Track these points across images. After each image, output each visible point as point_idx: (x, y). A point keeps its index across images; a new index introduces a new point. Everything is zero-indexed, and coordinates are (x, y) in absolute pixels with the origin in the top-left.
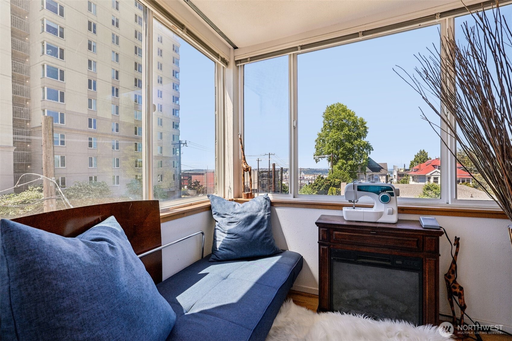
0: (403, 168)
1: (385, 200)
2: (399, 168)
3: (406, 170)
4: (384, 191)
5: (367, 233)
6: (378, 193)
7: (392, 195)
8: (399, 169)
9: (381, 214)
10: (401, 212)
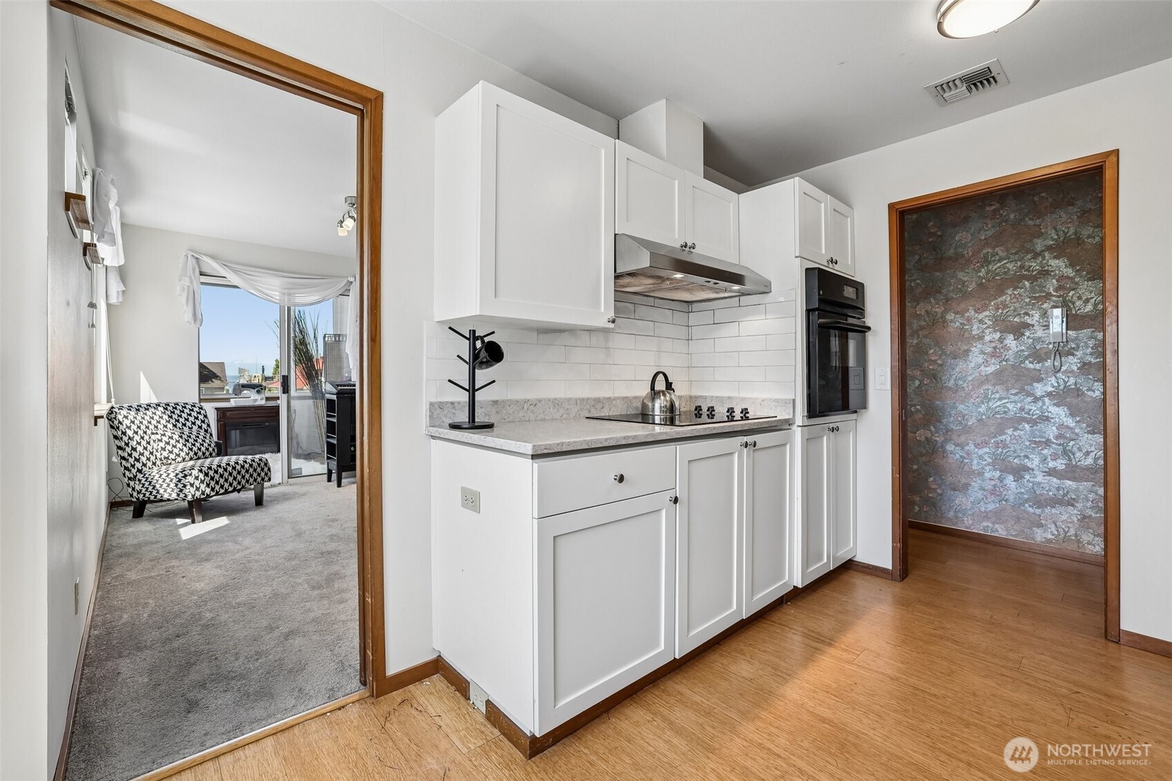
0: (259, 374)
1: (258, 392)
2: (250, 374)
3: (266, 379)
4: (257, 387)
5: (248, 410)
6: (254, 389)
7: (262, 389)
8: (251, 377)
9: (256, 400)
10: (268, 399)
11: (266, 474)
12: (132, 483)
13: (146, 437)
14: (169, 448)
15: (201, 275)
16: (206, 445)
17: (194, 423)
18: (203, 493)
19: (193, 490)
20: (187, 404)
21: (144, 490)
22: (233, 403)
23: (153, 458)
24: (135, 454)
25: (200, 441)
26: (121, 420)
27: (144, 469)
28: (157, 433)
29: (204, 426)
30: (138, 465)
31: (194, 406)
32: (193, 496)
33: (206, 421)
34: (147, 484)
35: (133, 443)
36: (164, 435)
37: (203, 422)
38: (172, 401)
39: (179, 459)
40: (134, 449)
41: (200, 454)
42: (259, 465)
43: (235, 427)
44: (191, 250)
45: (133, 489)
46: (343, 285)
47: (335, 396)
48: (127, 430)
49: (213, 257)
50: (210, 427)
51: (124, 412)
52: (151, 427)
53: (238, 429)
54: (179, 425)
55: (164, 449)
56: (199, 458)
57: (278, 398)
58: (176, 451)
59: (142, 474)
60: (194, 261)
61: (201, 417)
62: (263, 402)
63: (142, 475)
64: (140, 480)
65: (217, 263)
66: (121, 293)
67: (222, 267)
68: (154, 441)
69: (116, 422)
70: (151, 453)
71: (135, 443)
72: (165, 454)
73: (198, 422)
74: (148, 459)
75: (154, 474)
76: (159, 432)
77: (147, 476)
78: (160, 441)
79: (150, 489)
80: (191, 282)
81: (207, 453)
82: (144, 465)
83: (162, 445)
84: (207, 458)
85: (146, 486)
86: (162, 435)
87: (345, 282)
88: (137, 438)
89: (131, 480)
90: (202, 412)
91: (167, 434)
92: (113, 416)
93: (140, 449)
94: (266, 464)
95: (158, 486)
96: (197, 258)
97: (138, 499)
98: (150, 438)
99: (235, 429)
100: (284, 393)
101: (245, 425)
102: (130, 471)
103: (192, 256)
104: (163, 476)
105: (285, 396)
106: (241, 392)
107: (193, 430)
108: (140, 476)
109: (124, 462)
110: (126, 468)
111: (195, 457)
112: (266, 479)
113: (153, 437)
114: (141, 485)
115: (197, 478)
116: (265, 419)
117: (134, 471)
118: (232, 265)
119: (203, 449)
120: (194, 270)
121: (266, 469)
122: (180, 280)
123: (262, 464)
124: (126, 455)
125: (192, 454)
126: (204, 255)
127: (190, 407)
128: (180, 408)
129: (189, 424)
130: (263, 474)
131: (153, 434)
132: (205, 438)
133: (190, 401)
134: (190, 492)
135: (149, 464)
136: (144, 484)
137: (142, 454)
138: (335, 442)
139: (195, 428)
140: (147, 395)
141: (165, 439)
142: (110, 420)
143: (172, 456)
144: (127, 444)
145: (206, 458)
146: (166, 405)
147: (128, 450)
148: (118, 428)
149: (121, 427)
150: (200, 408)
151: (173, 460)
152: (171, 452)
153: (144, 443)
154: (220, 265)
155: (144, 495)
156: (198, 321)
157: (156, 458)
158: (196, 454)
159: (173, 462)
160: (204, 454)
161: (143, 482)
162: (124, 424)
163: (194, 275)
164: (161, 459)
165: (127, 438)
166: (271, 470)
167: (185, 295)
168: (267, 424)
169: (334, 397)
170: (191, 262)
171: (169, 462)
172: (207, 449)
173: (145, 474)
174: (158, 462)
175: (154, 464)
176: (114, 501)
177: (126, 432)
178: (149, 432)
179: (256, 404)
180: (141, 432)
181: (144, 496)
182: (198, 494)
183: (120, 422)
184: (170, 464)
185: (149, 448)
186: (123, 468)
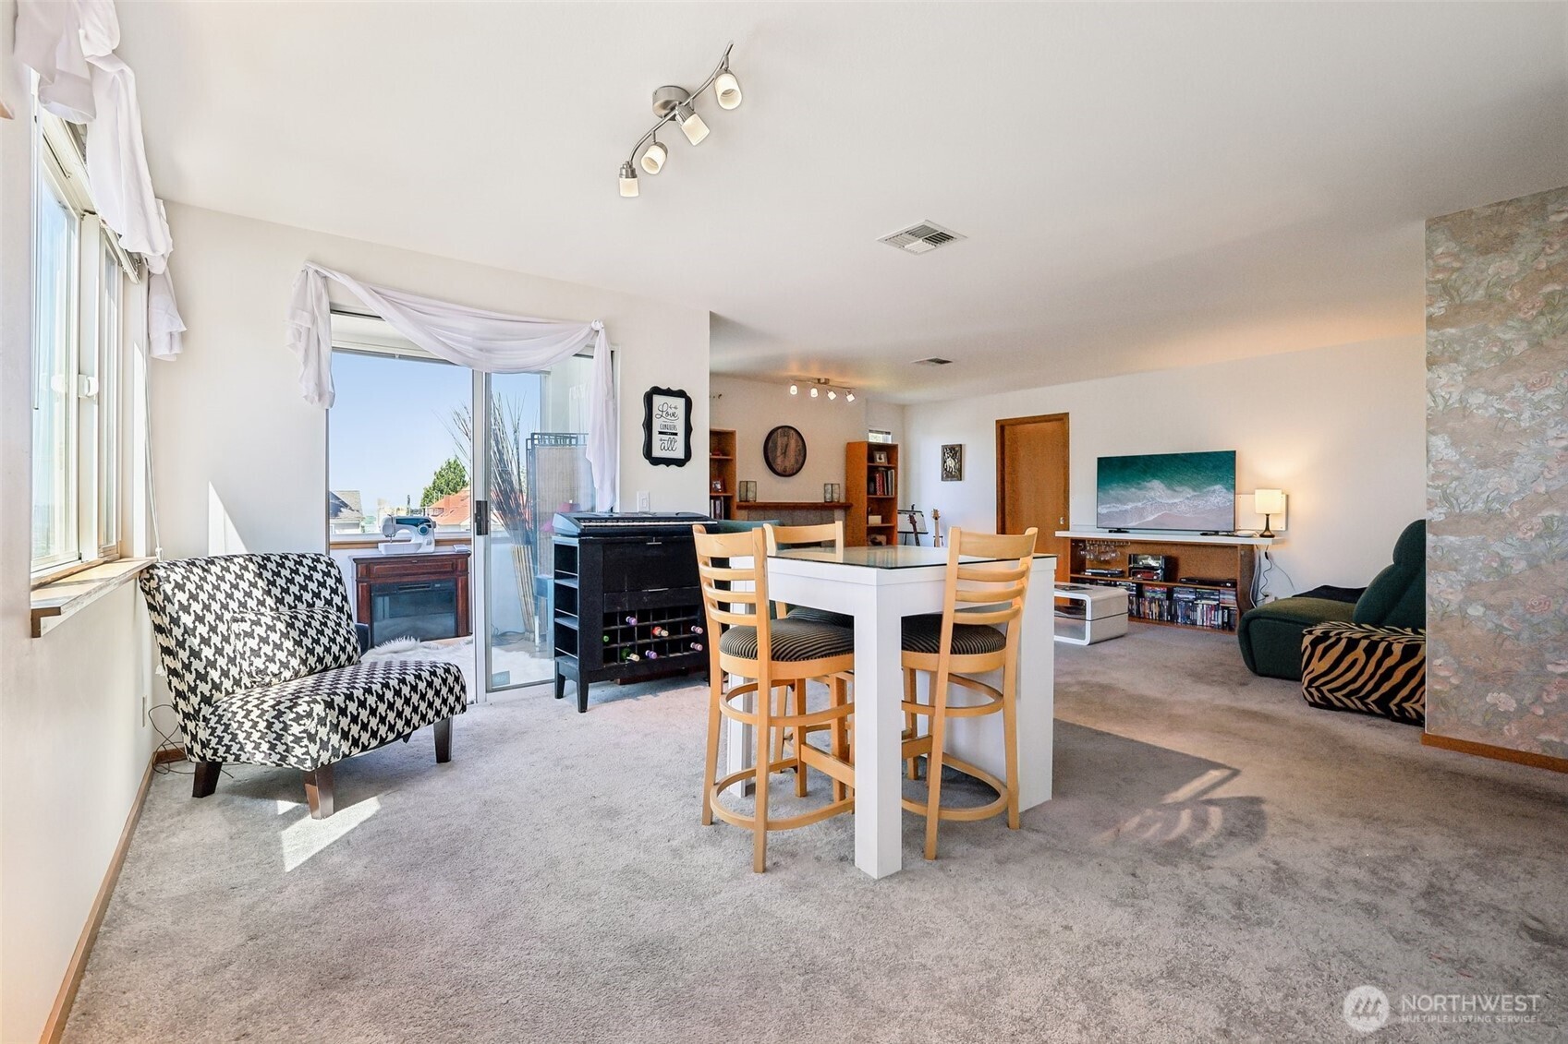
0: (404, 506)
1: (424, 531)
4: (421, 523)
6: (417, 526)
7: (430, 526)
9: (420, 545)
10: (438, 543)
11: (458, 699)
12: (191, 725)
13: (222, 628)
14: (267, 649)
15: (333, 311)
16: (340, 640)
17: (317, 595)
18: (335, 752)
19: (313, 749)
20: (304, 556)
21: (214, 741)
22: (382, 551)
23: (234, 671)
24: (198, 665)
25: (328, 632)
26: (170, 593)
27: (217, 695)
28: (243, 620)
29: (337, 600)
30: (204, 688)
31: (318, 561)
32: (315, 761)
33: (341, 589)
34: (221, 728)
35: (194, 642)
36: (258, 623)
37: (334, 591)
38: (276, 550)
39: (287, 674)
40: (195, 654)
41: (328, 659)
42: (444, 681)
43: (385, 590)
44: (313, 262)
45: (194, 738)
46: (582, 336)
47: (577, 540)
48: (181, 613)
49: (354, 276)
50: (346, 601)
51: (176, 576)
52: (233, 605)
53: (387, 595)
54: (289, 599)
55: (256, 653)
56: (326, 669)
57: (468, 541)
58: (281, 656)
59: (210, 705)
60: (320, 283)
61: (331, 582)
62: (431, 549)
63: (211, 710)
64: (205, 719)
65: (363, 287)
66: (177, 338)
67: (371, 295)
68: (238, 636)
69: (159, 598)
70: (232, 661)
71: (197, 641)
72: (259, 663)
73: (325, 593)
74: (225, 674)
75: (234, 708)
76: (247, 617)
77: (220, 711)
78: (250, 635)
79: (226, 741)
80: (314, 321)
81: (343, 658)
82: (216, 687)
83: (253, 643)
84: (343, 666)
85: (218, 732)
86: (253, 623)
87: (585, 331)
88: (202, 630)
89: (189, 719)
90: (334, 572)
91: (263, 619)
92: (153, 584)
93: (208, 652)
94: (457, 679)
95: (241, 736)
96: (325, 277)
97: (203, 758)
98: (229, 628)
99: (384, 596)
100: (479, 533)
101: (401, 587)
102: (185, 698)
103: (317, 271)
104: (253, 716)
105: (480, 539)
106: (395, 532)
107: (316, 609)
108: (206, 710)
109: (175, 681)
110: (180, 694)
111: (319, 667)
112: (458, 708)
113: (235, 626)
114: (209, 731)
115: (322, 722)
116: (433, 577)
117: (195, 700)
118: (389, 293)
119: (335, 649)
120: (319, 299)
121: (457, 689)
122: (293, 317)
123: (451, 680)
124: (179, 666)
125: (312, 660)
126: (341, 271)
127: (309, 562)
128: (291, 564)
129: (307, 596)
130: (451, 699)
131: (236, 620)
132: (339, 625)
133: (311, 552)
134: (307, 753)
135: (227, 684)
136: (214, 730)
137: (212, 664)
138: (576, 627)
139: (320, 604)
140: (224, 539)
141: (260, 631)
142: (148, 593)
143: (274, 668)
144: (181, 644)
145: (340, 667)
146: (263, 559)
147: (184, 655)
148: (163, 609)
149: (169, 608)
150: (328, 565)
151: (275, 675)
152: (271, 659)
153: (216, 640)
154: (365, 290)
155: (215, 751)
156: (327, 398)
157: (241, 671)
158: (320, 660)
159: (275, 680)
160: (336, 659)
161: (212, 723)
162: (176, 601)
163: (319, 308)
164: (250, 675)
165: (182, 630)
166: (467, 689)
167: (302, 345)
168: (437, 585)
169: (575, 542)
170: (314, 283)
171: (267, 680)
172: (343, 649)
173: (218, 707)
174: (246, 680)
175: (237, 683)
176: (162, 749)
177: (179, 617)
178: (227, 616)
179: (420, 551)
180: (210, 618)
181: (215, 753)
182: (325, 757)
183: (167, 598)
184: (269, 684)
185: (228, 649)
186: (174, 694)
